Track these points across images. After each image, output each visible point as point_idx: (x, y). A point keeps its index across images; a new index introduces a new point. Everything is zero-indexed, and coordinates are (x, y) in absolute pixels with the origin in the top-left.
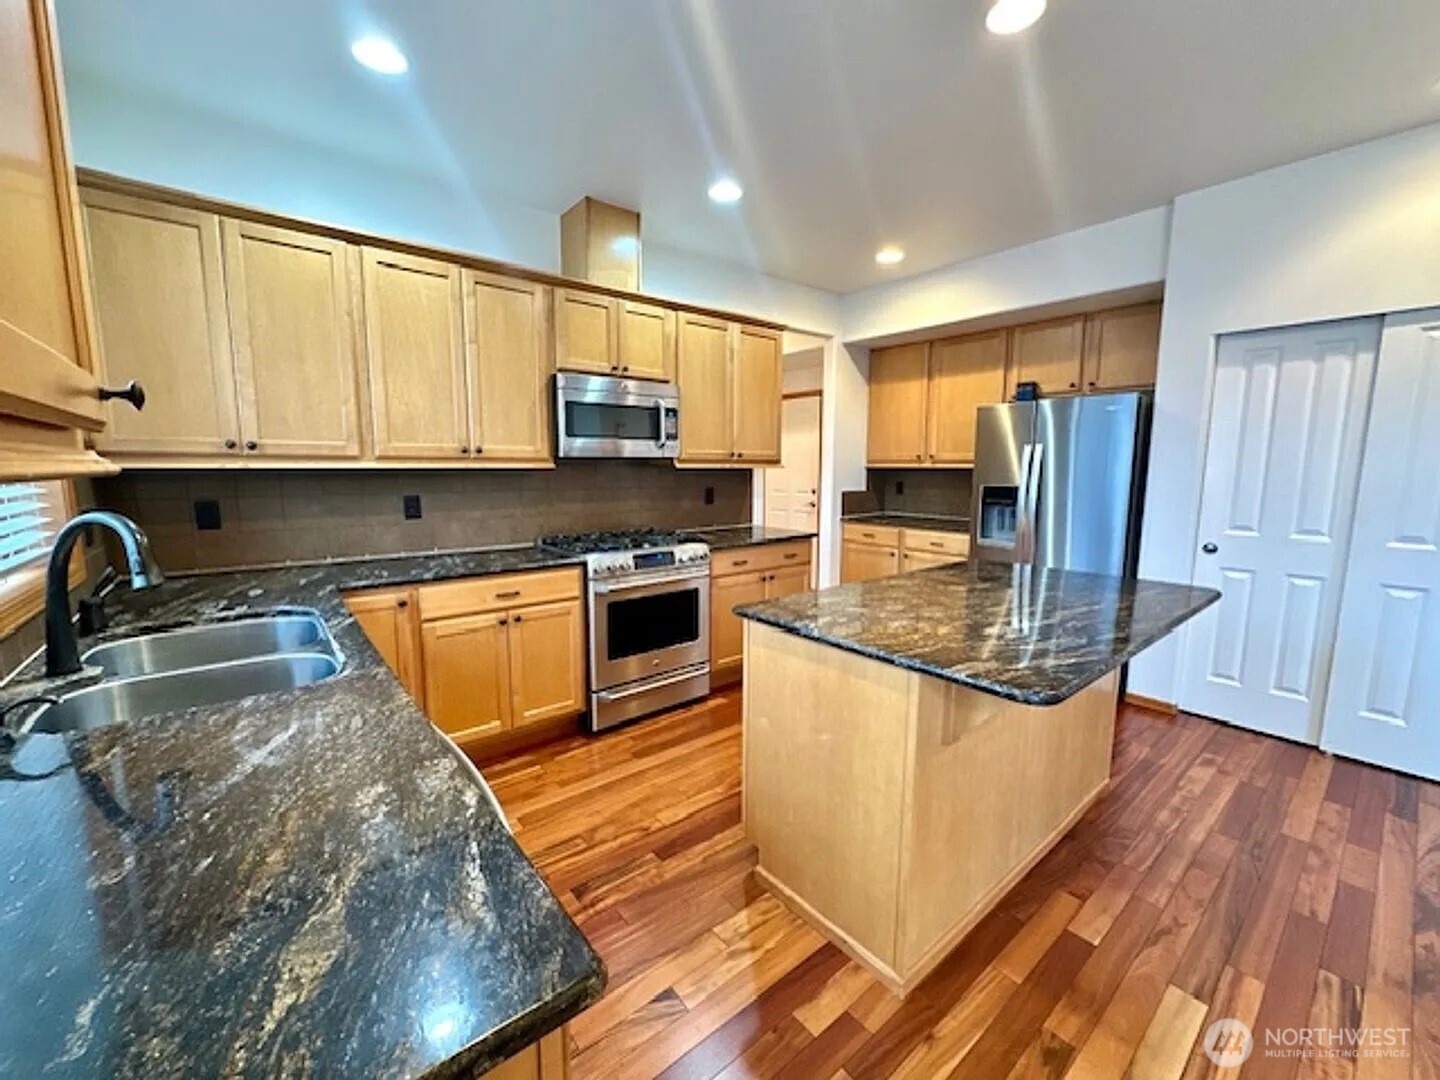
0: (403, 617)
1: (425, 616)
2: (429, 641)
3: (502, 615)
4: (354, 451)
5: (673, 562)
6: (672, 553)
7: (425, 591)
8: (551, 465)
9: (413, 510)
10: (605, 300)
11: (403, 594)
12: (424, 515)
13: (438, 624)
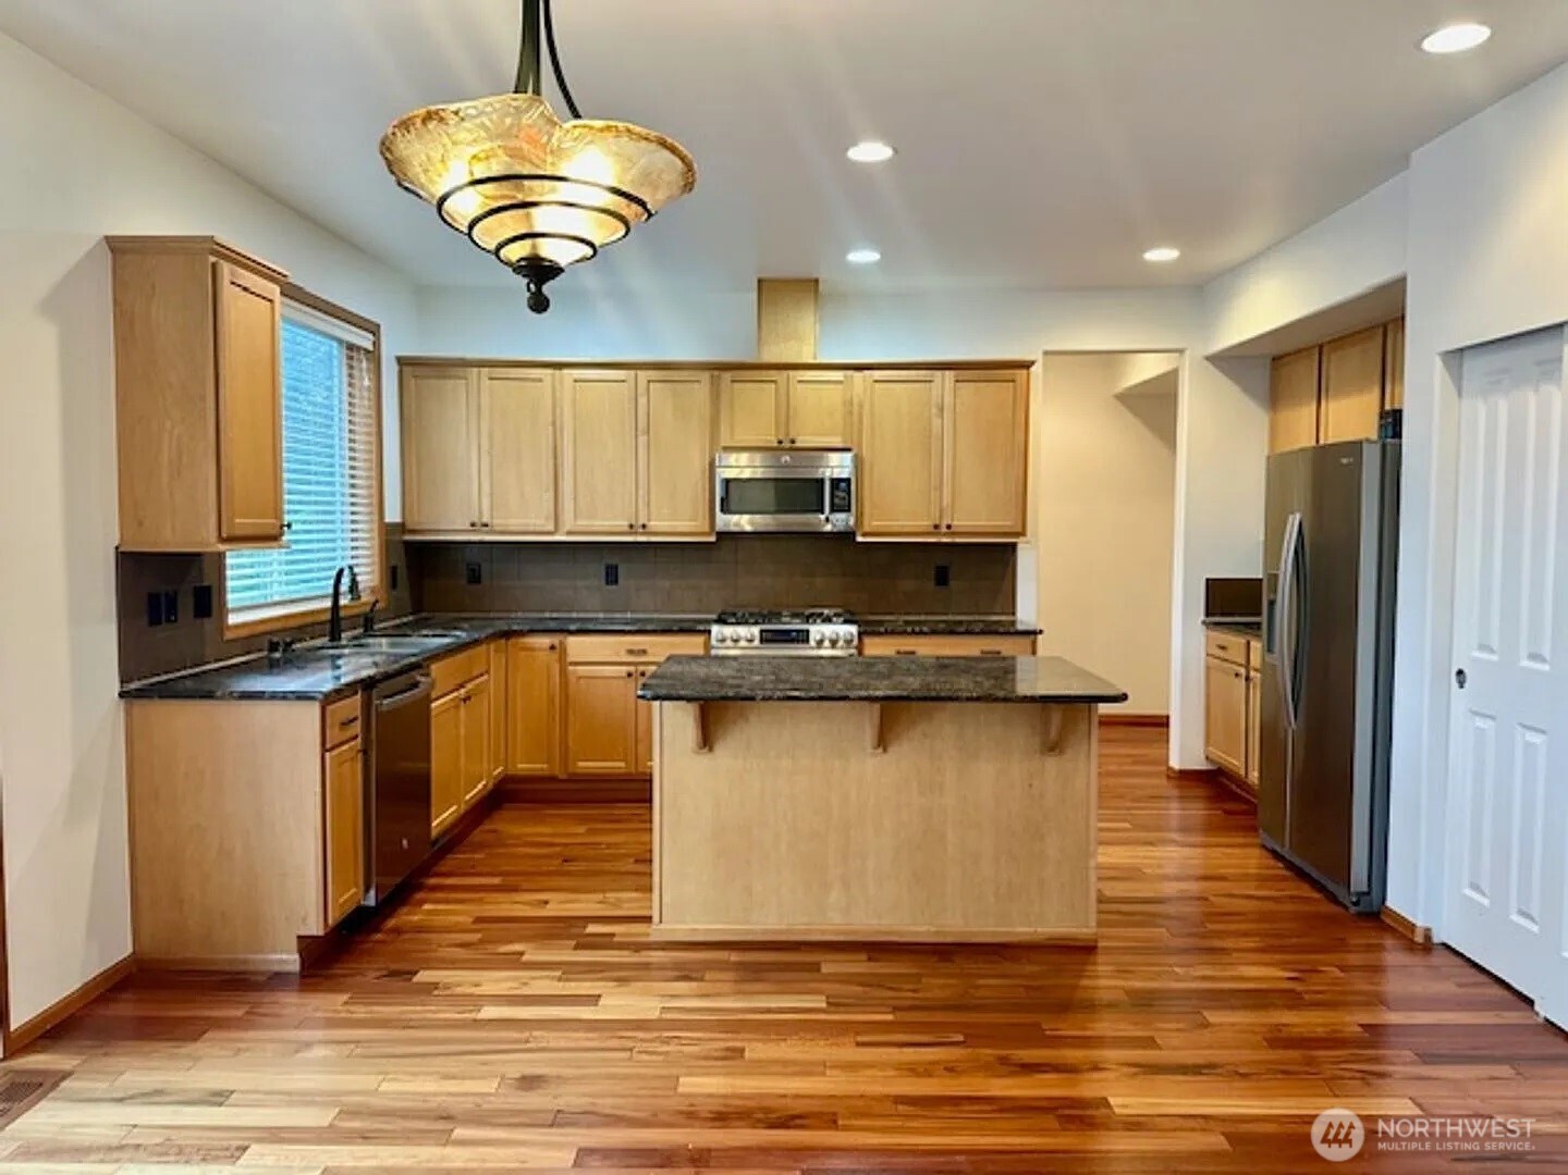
0: (555, 656)
1: (571, 659)
2: (572, 679)
3: (632, 669)
4: (551, 527)
5: (807, 641)
6: (808, 631)
7: (572, 641)
8: (713, 539)
9: (612, 576)
10: (773, 374)
11: (555, 640)
12: (621, 580)
13: (579, 668)
